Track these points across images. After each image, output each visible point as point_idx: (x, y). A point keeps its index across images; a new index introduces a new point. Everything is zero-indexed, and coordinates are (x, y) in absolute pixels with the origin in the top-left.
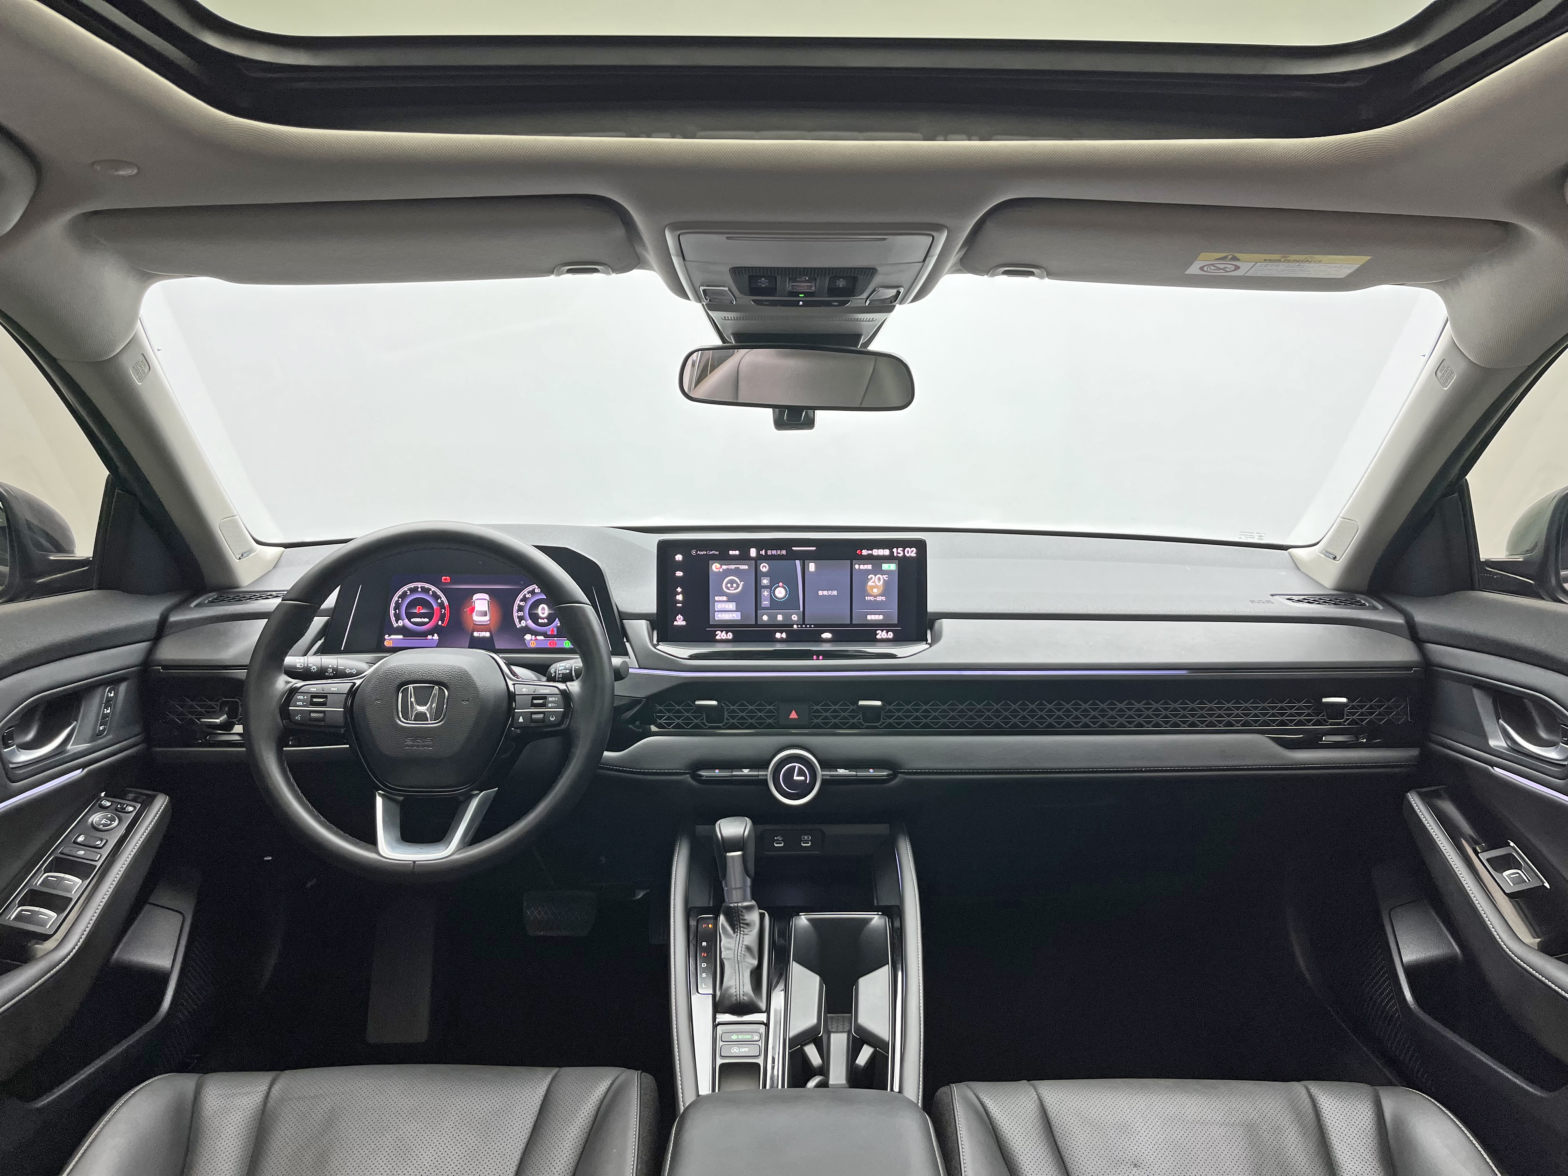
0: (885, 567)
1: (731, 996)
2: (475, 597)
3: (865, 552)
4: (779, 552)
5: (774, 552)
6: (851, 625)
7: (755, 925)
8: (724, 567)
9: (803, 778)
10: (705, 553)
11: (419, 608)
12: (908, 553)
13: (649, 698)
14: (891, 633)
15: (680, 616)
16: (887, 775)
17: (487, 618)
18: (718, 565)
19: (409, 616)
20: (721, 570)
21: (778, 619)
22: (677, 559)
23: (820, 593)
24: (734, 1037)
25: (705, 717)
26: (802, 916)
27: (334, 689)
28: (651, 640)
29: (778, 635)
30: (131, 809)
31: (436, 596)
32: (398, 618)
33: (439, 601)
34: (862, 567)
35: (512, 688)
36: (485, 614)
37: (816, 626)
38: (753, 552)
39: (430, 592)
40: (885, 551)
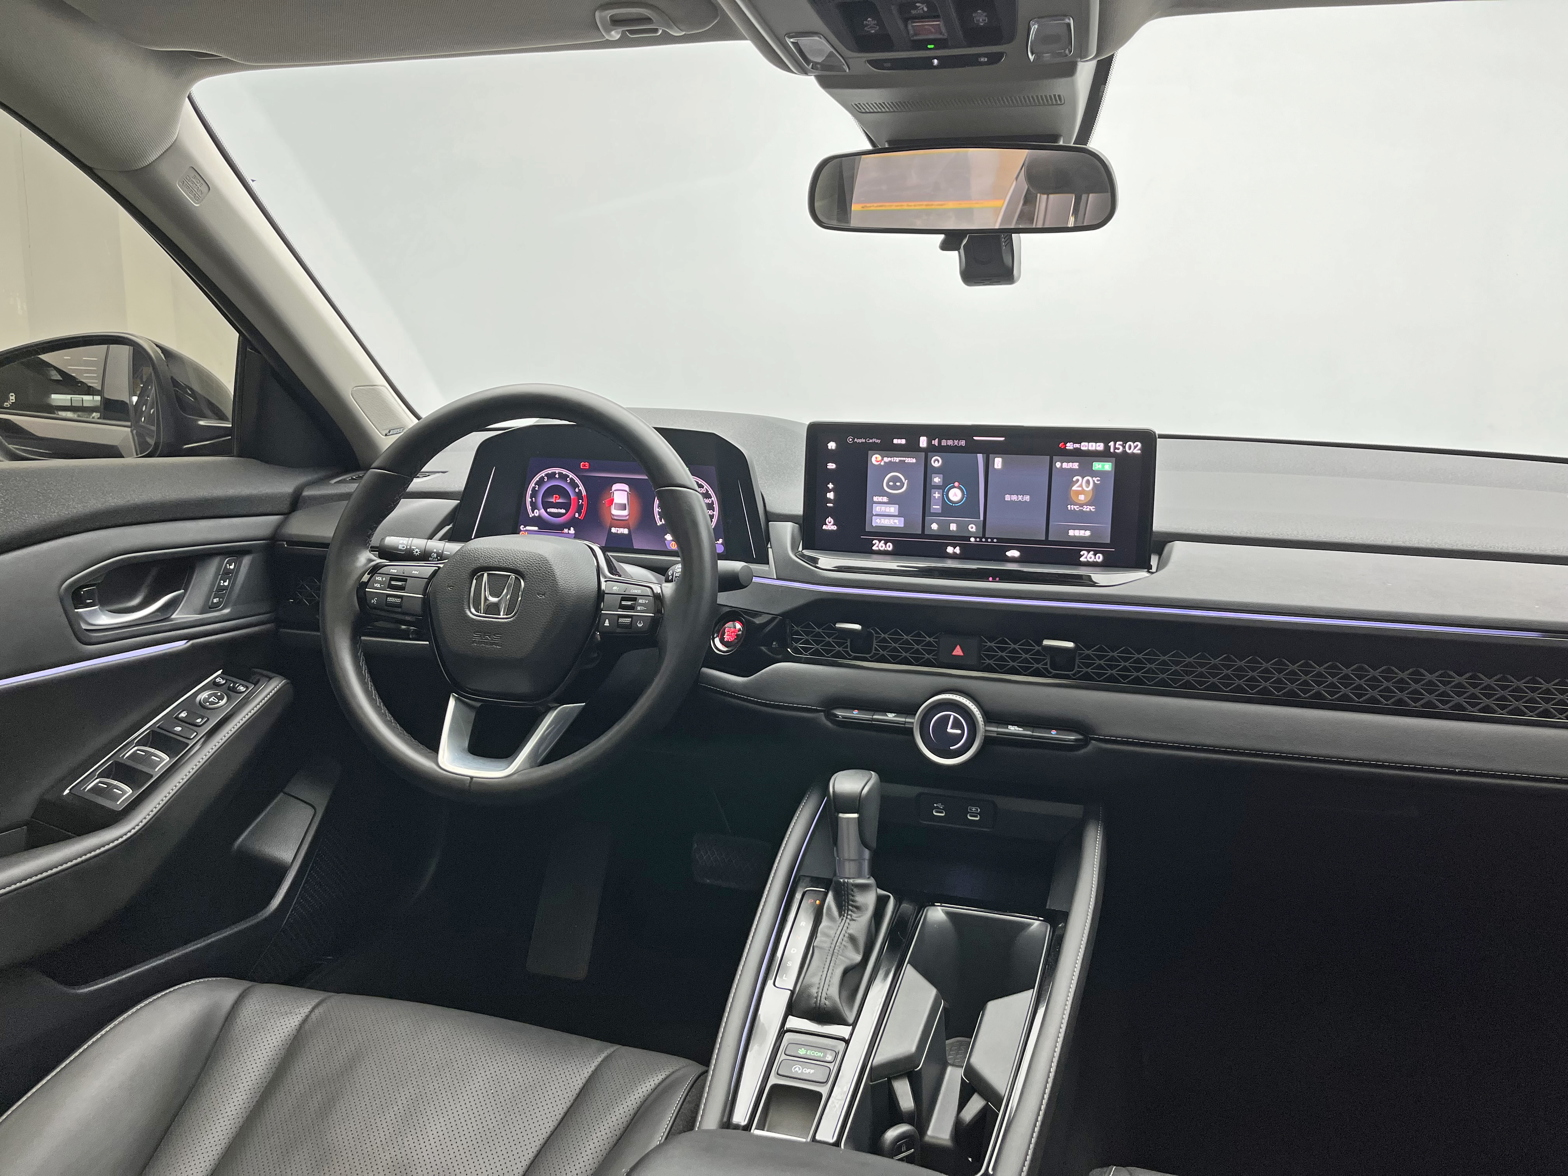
0: (1097, 466)
1: (810, 996)
2: (616, 487)
3: (1070, 446)
4: (956, 442)
5: (950, 442)
6: (1047, 541)
7: (867, 909)
8: (886, 460)
9: (959, 732)
10: (864, 441)
11: (556, 497)
12: (1130, 449)
13: (785, 615)
14: (1101, 555)
15: (830, 519)
16: (1076, 740)
17: (625, 513)
18: (879, 458)
19: (547, 505)
20: (882, 463)
21: (951, 529)
22: (829, 448)
23: (1008, 498)
24: (802, 1052)
25: (849, 644)
26: (939, 908)
27: (416, 572)
28: (794, 547)
29: (950, 550)
30: (242, 689)
31: (574, 485)
32: (534, 507)
33: (577, 490)
34: (1065, 465)
35: (603, 587)
36: (623, 507)
37: (1000, 540)
38: (923, 442)
39: (568, 479)
40: (1098, 444)
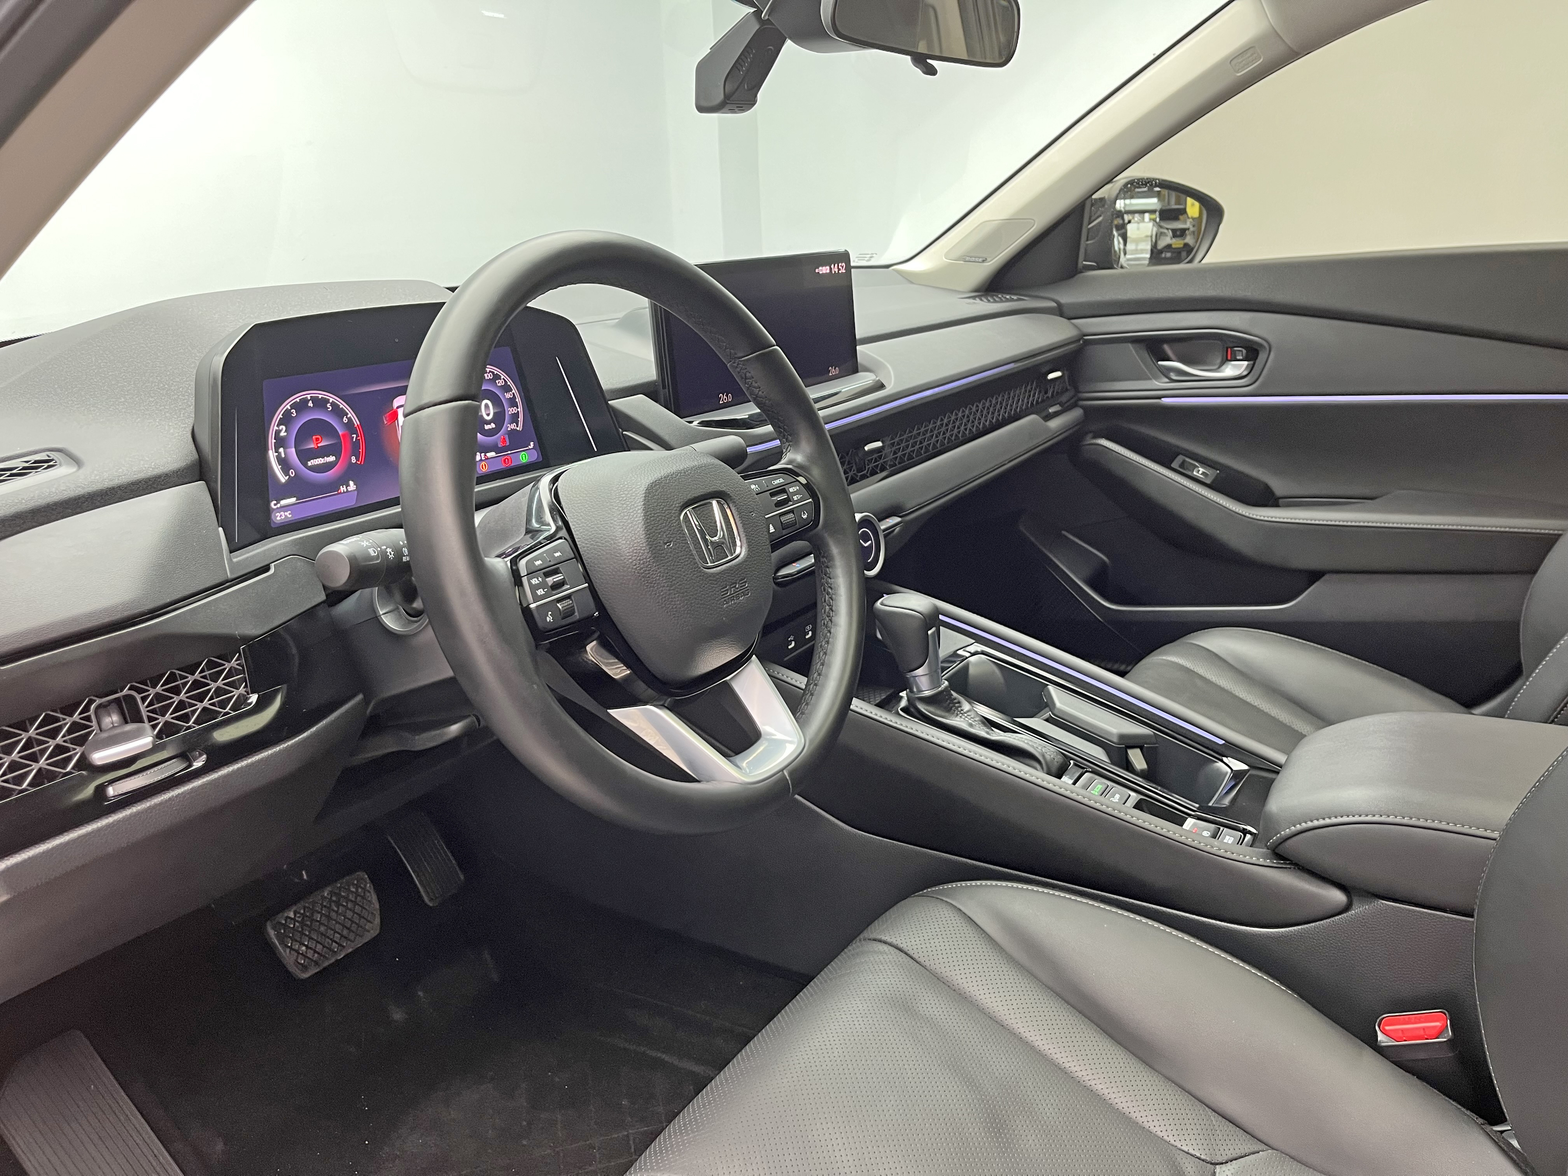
9: (869, 543)
11: (317, 439)
12: (840, 269)
14: (837, 368)
16: (897, 523)
19: (304, 457)
27: (557, 554)
28: (677, 416)
31: (338, 412)
32: (286, 464)
33: (345, 420)
39: (328, 406)
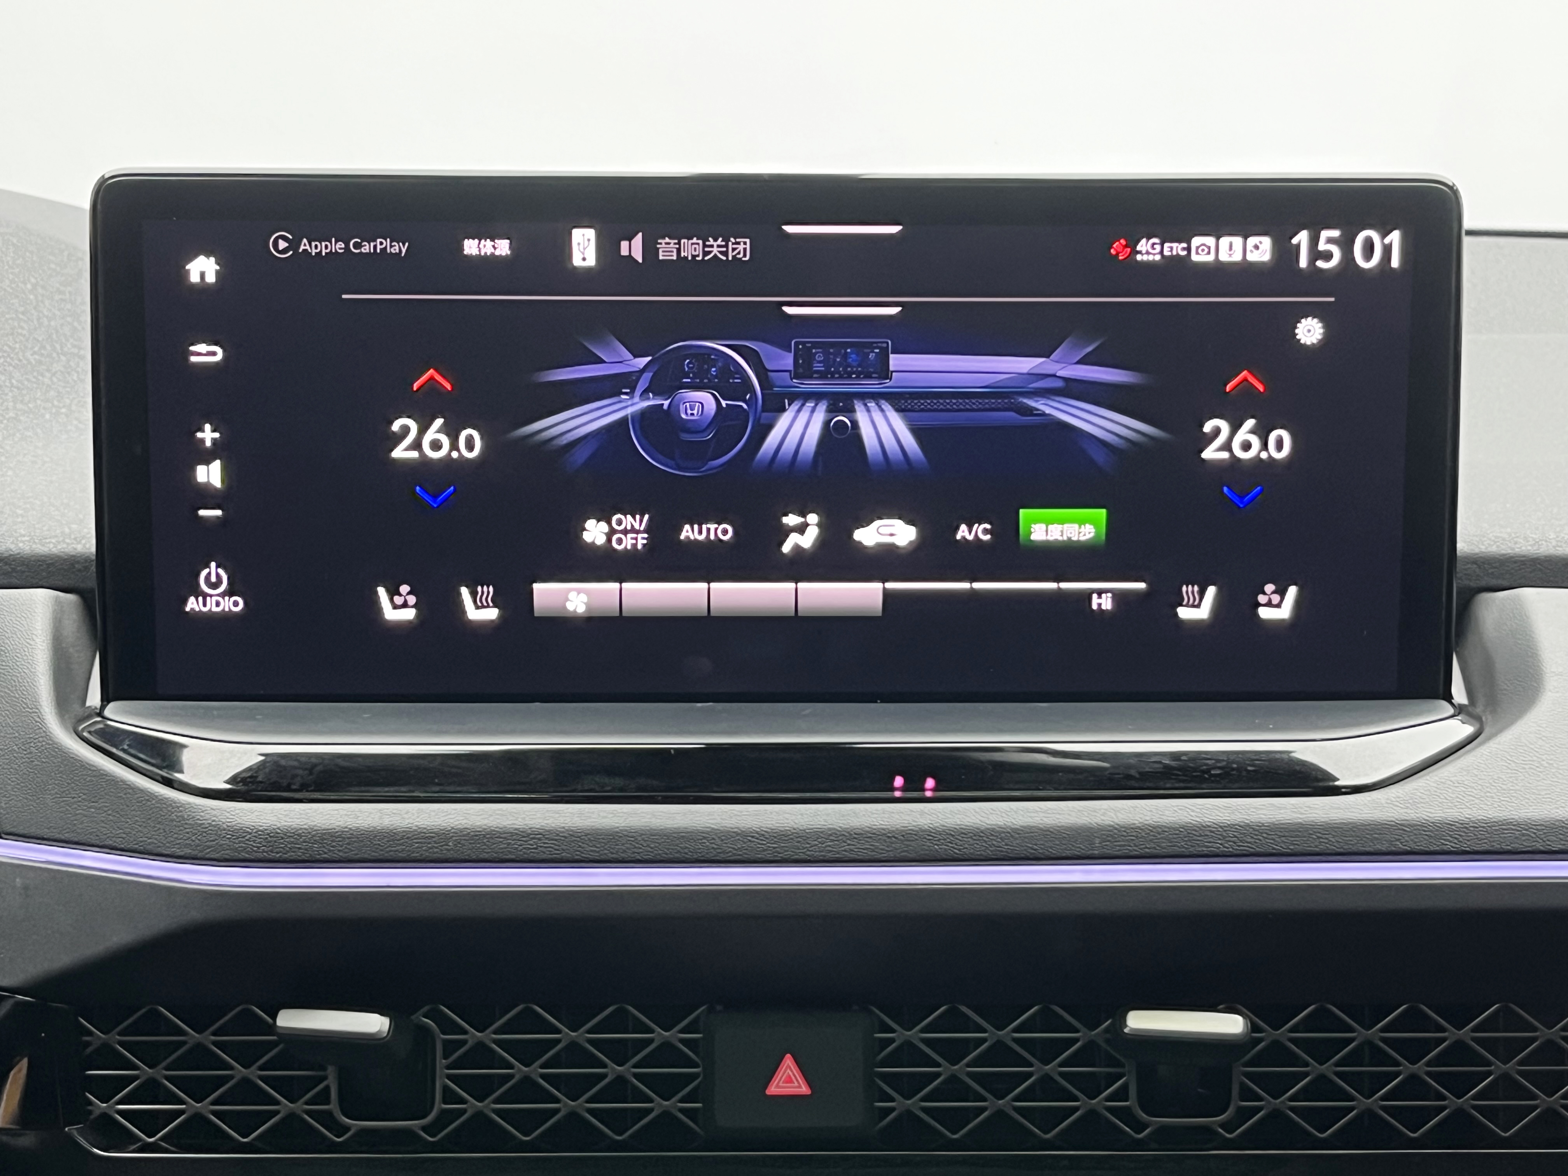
3: (1149, 251)
4: (715, 247)
5: (691, 248)
12: (1368, 254)
15: (213, 569)
22: (195, 278)
25: (332, 1082)
28: (67, 697)
38: (584, 247)
40: (1252, 241)
